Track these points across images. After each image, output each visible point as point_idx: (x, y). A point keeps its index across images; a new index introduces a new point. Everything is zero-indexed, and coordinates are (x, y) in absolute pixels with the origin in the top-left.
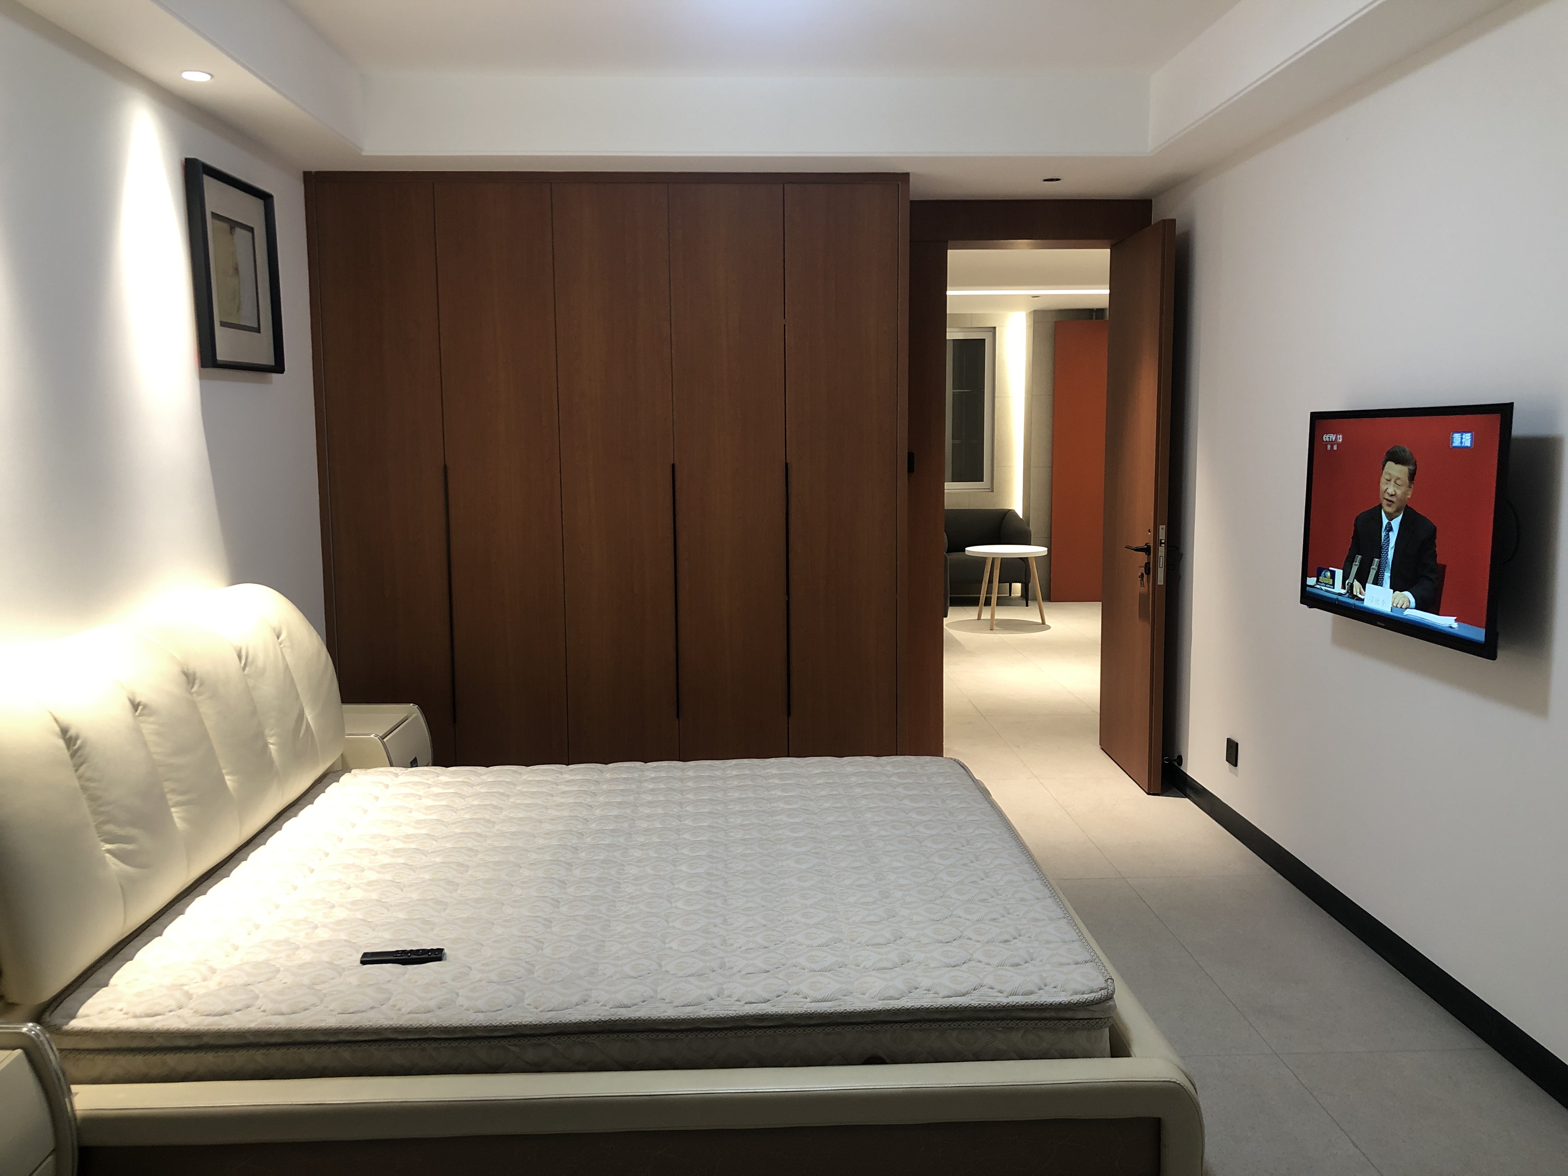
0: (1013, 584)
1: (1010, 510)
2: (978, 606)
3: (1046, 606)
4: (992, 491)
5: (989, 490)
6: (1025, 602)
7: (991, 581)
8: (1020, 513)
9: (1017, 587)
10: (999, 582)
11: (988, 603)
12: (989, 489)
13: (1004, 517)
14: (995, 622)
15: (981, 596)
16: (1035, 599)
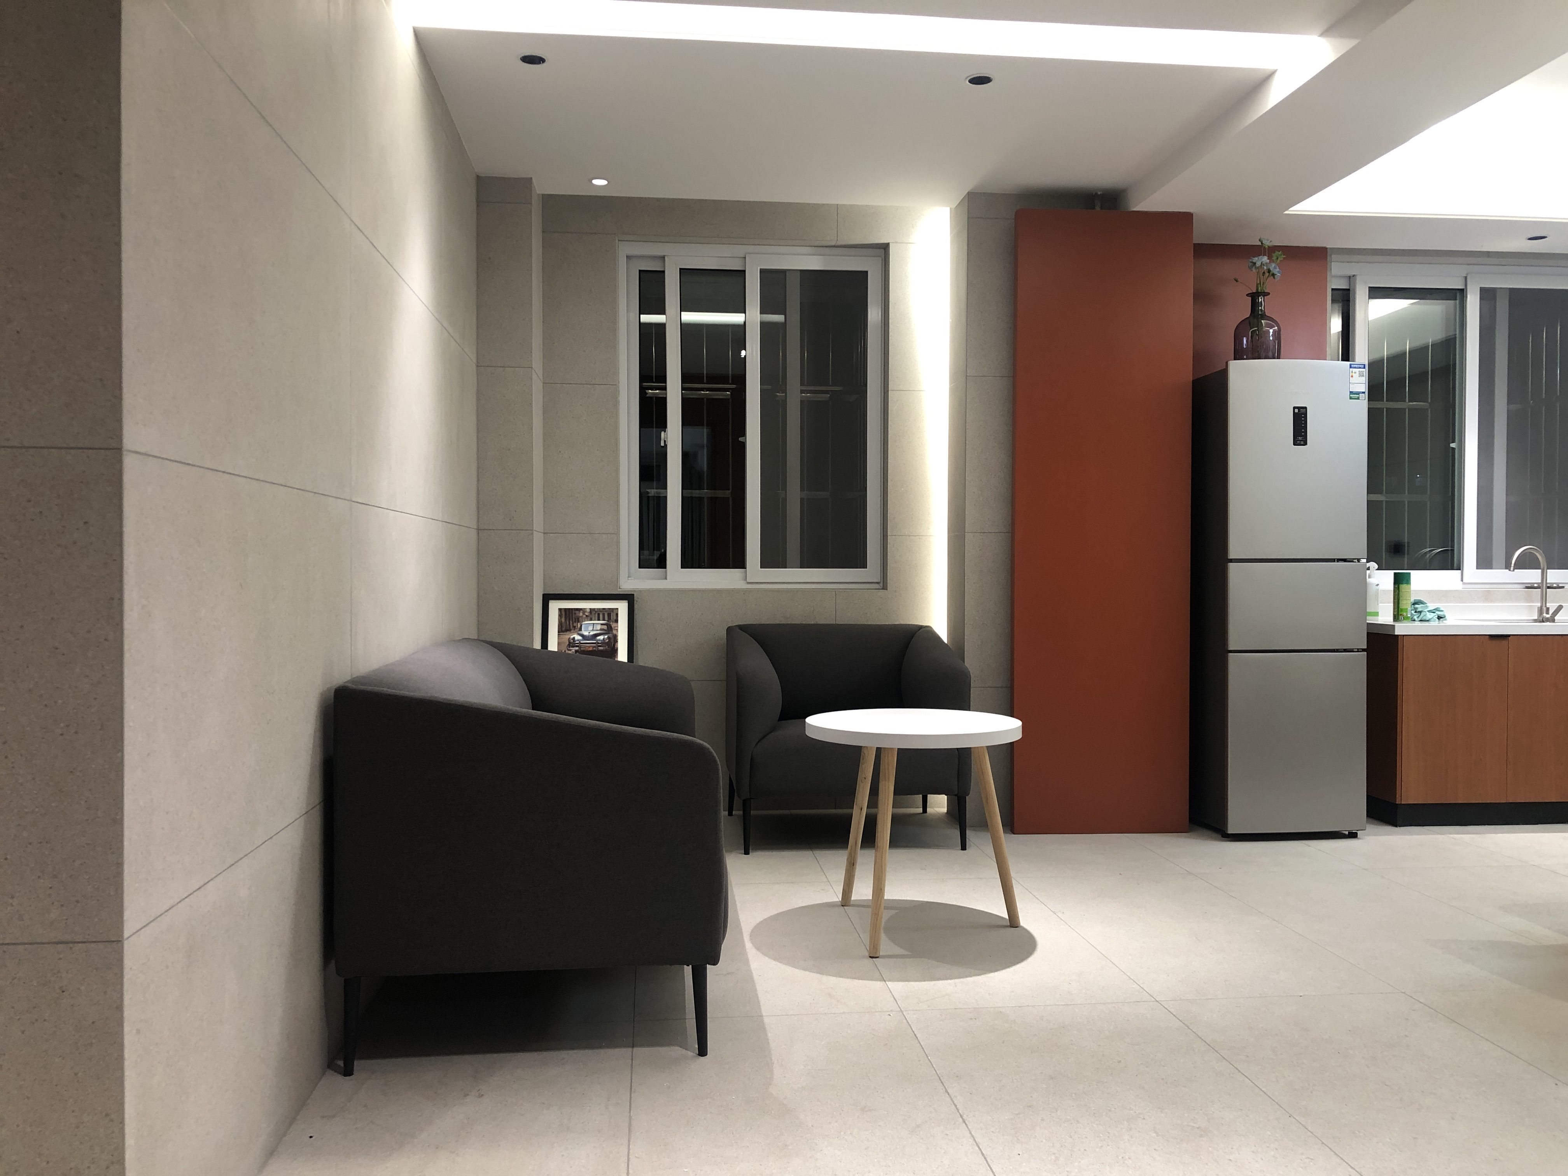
0: (931, 797)
1: (921, 627)
2: (847, 847)
3: (1012, 844)
4: (885, 588)
5: (877, 586)
6: (957, 833)
7: (874, 791)
8: (942, 632)
9: (939, 804)
10: (895, 794)
11: (869, 839)
12: (878, 583)
13: (909, 643)
14: (886, 915)
15: (855, 811)
16: (984, 825)
